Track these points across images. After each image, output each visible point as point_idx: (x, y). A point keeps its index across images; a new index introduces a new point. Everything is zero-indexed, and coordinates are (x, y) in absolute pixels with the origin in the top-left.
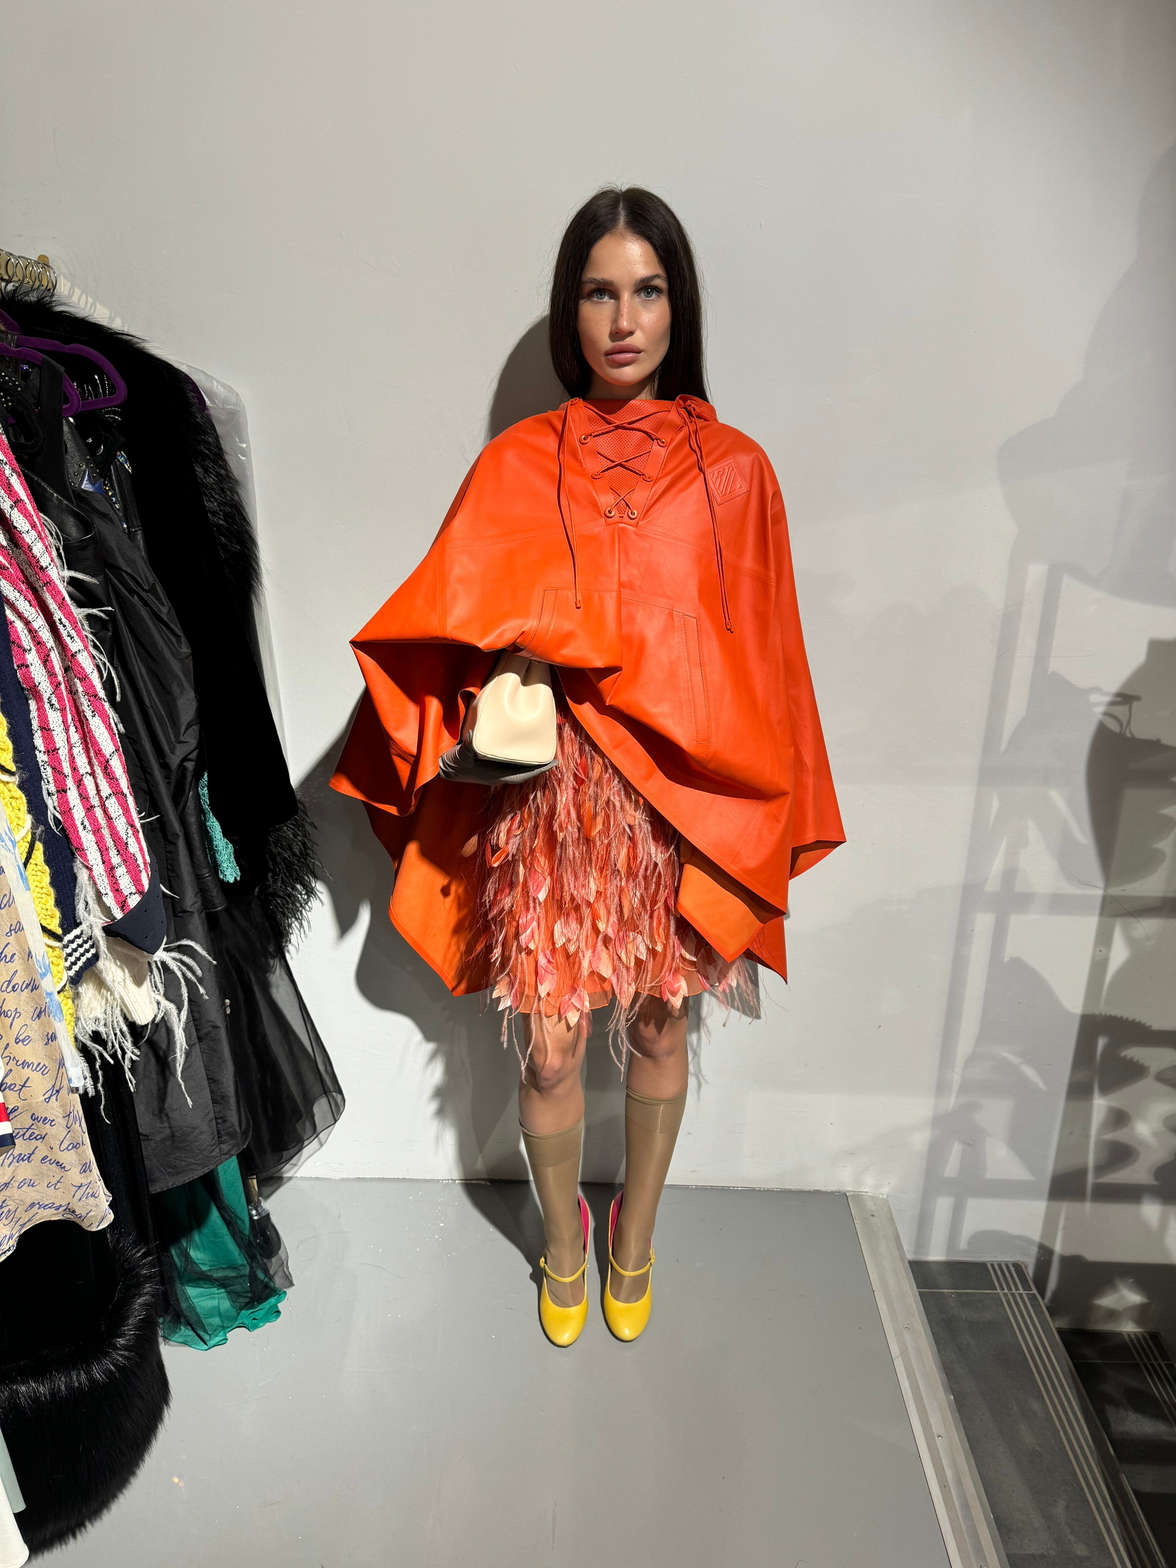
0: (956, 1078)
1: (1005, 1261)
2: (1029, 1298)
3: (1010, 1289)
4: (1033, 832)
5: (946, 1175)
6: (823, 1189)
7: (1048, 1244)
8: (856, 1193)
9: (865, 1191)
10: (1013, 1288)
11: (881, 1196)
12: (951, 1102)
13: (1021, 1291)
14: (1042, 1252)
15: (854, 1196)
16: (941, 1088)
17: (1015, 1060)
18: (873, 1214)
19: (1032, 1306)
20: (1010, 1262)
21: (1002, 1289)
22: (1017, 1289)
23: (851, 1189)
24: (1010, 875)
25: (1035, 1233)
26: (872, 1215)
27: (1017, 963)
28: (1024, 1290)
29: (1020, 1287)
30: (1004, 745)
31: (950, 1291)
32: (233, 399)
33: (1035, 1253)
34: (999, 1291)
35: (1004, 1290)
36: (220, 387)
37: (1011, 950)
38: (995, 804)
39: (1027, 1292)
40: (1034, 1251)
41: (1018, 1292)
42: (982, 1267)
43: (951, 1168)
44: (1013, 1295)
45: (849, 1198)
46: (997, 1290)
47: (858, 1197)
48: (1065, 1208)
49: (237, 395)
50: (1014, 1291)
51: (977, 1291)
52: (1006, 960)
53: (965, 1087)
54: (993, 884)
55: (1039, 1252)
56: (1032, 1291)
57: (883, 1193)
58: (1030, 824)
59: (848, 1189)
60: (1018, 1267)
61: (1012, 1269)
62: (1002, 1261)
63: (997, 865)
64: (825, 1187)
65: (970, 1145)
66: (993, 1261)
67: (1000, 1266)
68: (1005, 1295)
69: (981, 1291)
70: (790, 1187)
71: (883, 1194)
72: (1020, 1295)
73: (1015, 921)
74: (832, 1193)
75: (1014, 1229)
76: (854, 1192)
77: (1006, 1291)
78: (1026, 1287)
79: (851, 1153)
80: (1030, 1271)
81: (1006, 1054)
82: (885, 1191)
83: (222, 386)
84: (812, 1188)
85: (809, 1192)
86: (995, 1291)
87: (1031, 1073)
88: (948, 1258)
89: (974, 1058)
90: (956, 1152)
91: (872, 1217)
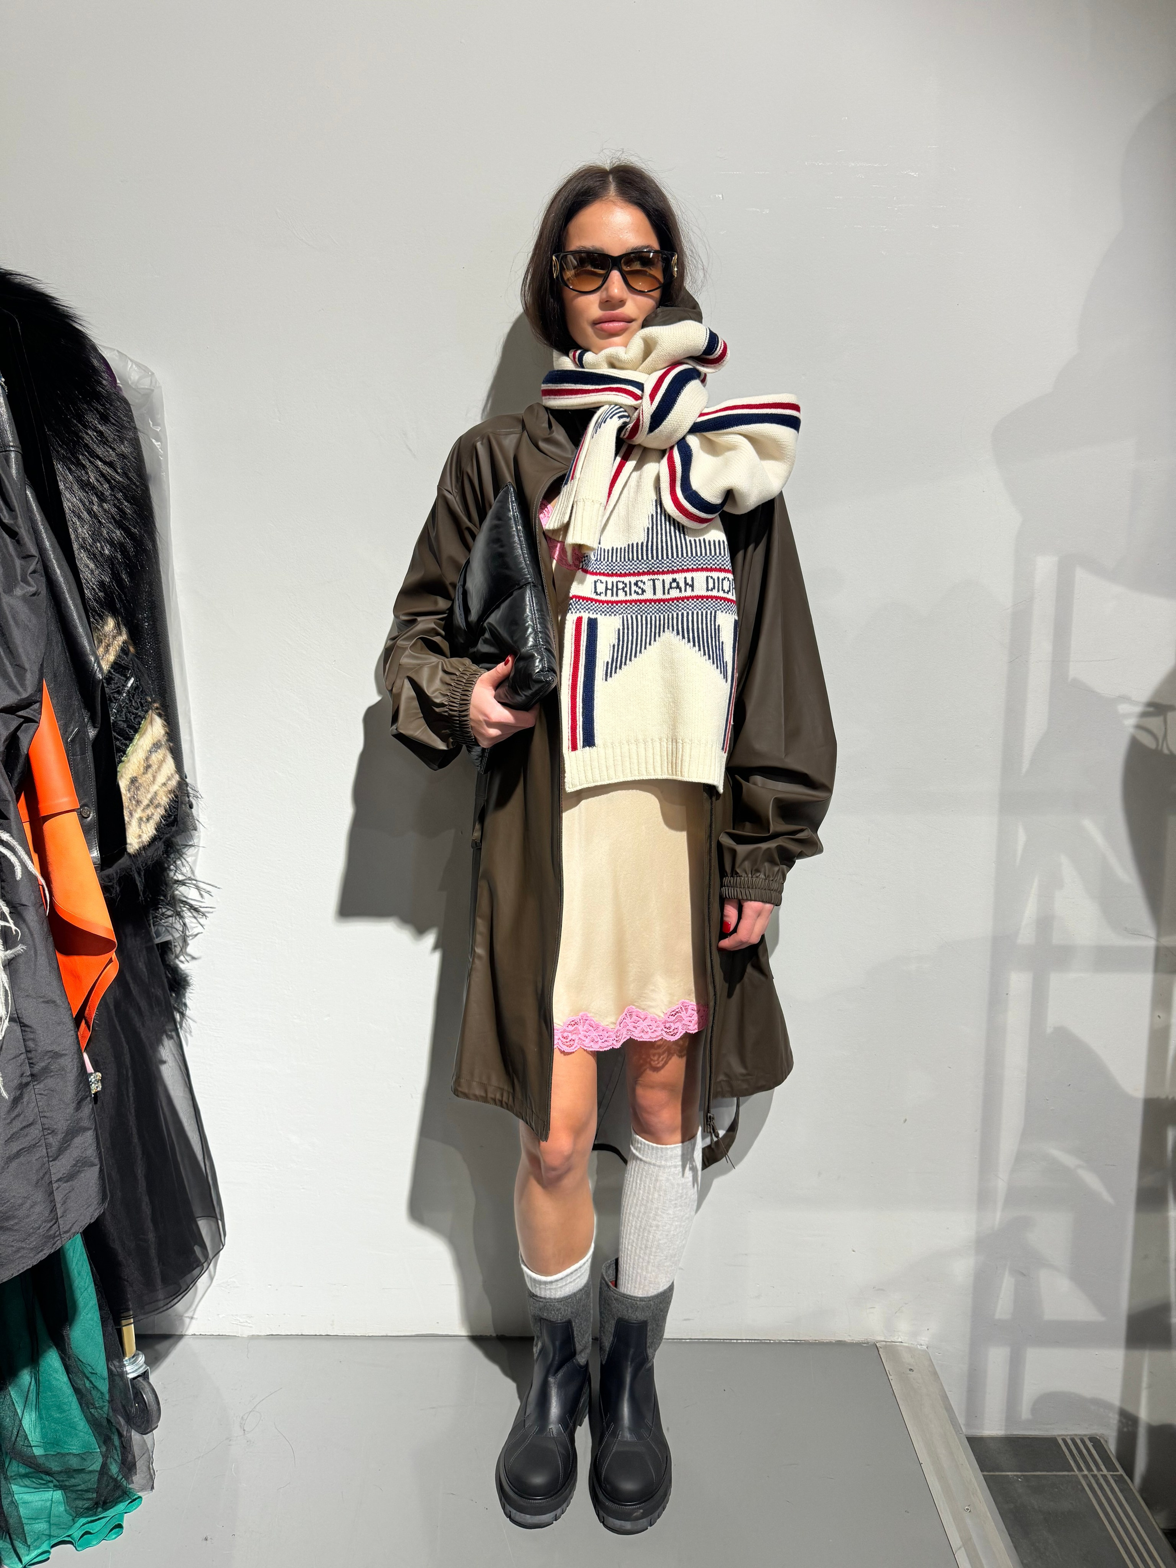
0: (1001, 1183)
1: (1079, 1435)
2: (1115, 1481)
3: (1090, 1469)
4: (1068, 871)
5: (997, 1317)
6: (848, 1339)
7: (1130, 1409)
8: (888, 1343)
9: (900, 1340)
10: (1094, 1468)
11: (919, 1347)
12: (997, 1217)
13: (1105, 1472)
14: (1124, 1421)
15: (885, 1347)
16: (983, 1198)
17: (1069, 1161)
18: (912, 1368)
19: (1121, 1491)
20: (1085, 1435)
21: (1080, 1470)
22: (1099, 1469)
23: (883, 1339)
25: (1113, 1395)
26: (911, 1370)
27: (1063, 1035)
28: (1108, 1470)
29: (1103, 1467)
30: (1025, 766)
31: (1015, 1473)
32: (149, 381)
33: (1116, 1422)
34: (1077, 1472)
35: (1083, 1471)
36: (134, 366)
37: (1053, 1019)
38: (1022, 837)
39: (1111, 1473)
40: (1114, 1419)
41: (1101, 1473)
42: (1050, 1443)
43: (1003, 1306)
44: (1094, 1476)
45: (880, 1349)
46: (1074, 1471)
47: (892, 1348)
48: (1147, 1358)
49: (153, 374)
50: (1096, 1472)
51: (1048, 1473)
52: (1049, 1030)
53: (1014, 1197)
54: (1026, 936)
55: (1120, 1421)
56: (1118, 1471)
57: (922, 1342)
58: (1064, 860)
59: (879, 1338)
60: (1095, 1440)
61: (1090, 1445)
62: (1076, 1435)
63: (1030, 911)
64: (850, 1336)
65: (1023, 1275)
66: (1065, 1435)
67: (1073, 1440)
68: (1085, 1477)
69: (1055, 1473)
70: (807, 1338)
71: (921, 1345)
72: (1104, 1477)
73: (1056, 981)
74: (859, 1345)
75: (1087, 1390)
76: (886, 1342)
77: (1086, 1472)
78: (1110, 1467)
79: (879, 1290)
80: (1112, 1447)
81: (1056, 1153)
82: (924, 1340)
83: (137, 366)
84: (833, 1339)
85: (829, 1344)
86: (1072, 1473)
87: (1092, 1180)
88: (1009, 1433)
89: (1020, 1158)
90: (1007, 1284)
91: (911, 1372)
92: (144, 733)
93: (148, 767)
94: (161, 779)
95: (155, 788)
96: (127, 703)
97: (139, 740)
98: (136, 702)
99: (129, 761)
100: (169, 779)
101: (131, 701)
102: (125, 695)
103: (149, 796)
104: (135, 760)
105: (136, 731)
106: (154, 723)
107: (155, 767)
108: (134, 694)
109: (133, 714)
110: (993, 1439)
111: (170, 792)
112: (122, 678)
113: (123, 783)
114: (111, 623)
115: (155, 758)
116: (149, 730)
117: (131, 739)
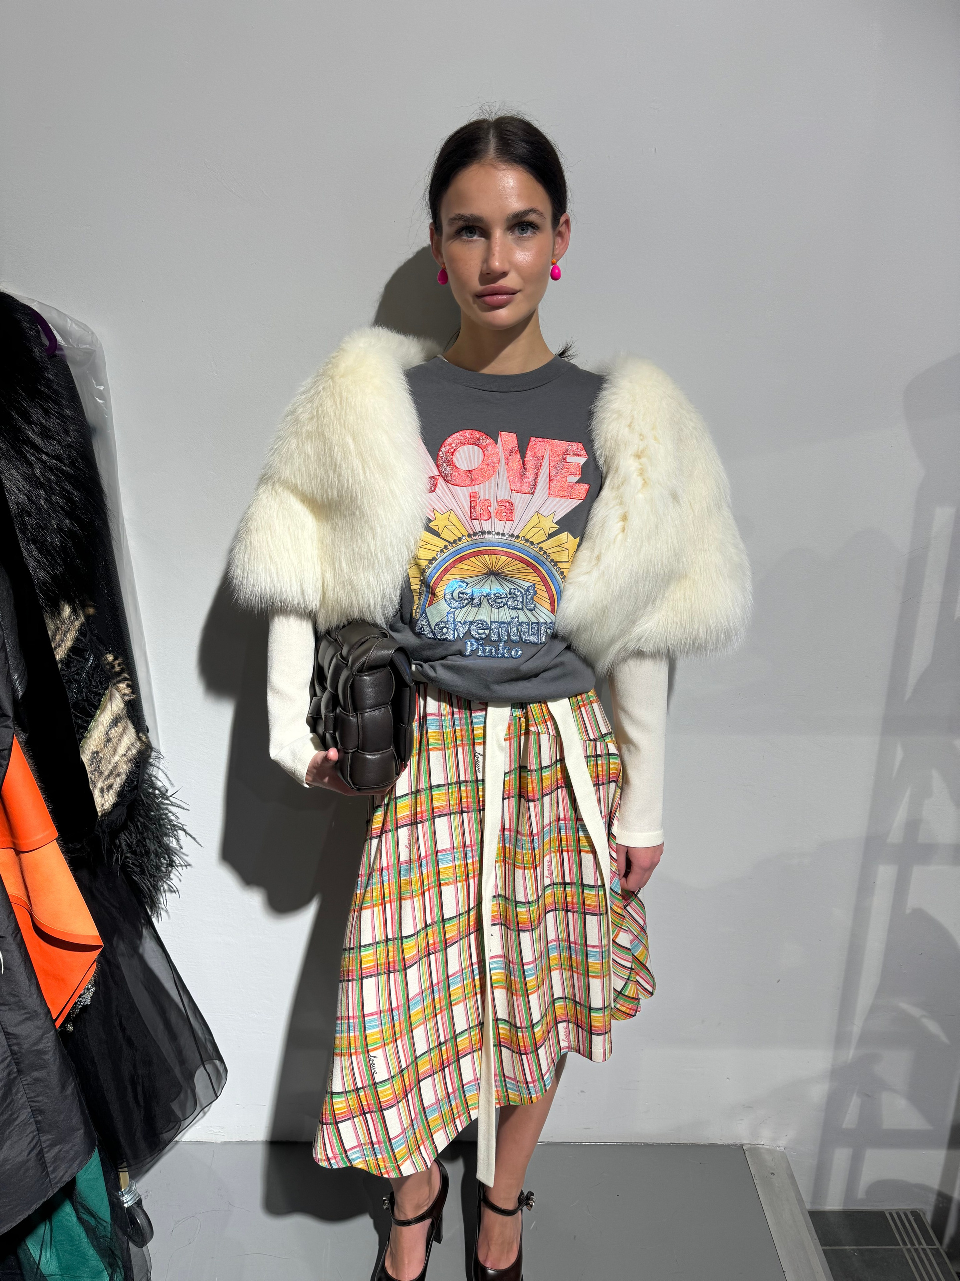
0: (857, 1027)
1: (903, 1210)
2: (933, 1254)
3: (913, 1244)
4: (937, 783)
5: (844, 1126)
6: (720, 1142)
7: (946, 1191)
8: (753, 1146)
9: (762, 1143)
10: (916, 1243)
11: (778, 1149)
12: (850, 1054)
13: (925, 1246)
14: (941, 1199)
15: (750, 1149)
16: (840, 1040)
17: (916, 1012)
18: (773, 1172)
19: (938, 1264)
20: (908, 1210)
21: (905, 1244)
22: (920, 1244)
23: (748, 1142)
24: (913, 825)
25: (934, 1181)
26: (773, 1174)
27: (920, 915)
28: (928, 1245)
29: (923, 1241)
30: (909, 693)
31: (852, 1248)
32: (89, 338)
33: (934, 1200)
34: (902, 1246)
35: (907, 1245)
36: (74, 325)
37: (913, 901)
38: (900, 755)
39: (930, 1247)
41: (922, 1246)
42: (880, 1216)
43: (850, 1119)
44: (917, 1250)
45: (746, 1152)
46: (899, 1245)
47: (755, 1150)
49: (93, 333)
50: (917, 1246)
51: (879, 1248)
52: (908, 911)
53: (865, 1039)
54: (896, 835)
55: (937, 1200)
56: (935, 1245)
57: (781, 1145)
58: (935, 773)
59: (745, 1142)
60: (915, 1214)
61: (912, 1219)
62: (901, 1210)
63: (901, 816)
64: (721, 1140)
65: (869, 1096)
66: (891, 1210)
67: (898, 1214)
68: (909, 1251)
69: (884, 1247)
70: (686, 1142)
71: (780, 1147)
72: (924, 1250)
73: (918, 873)
74: (728, 1146)
75: (912, 1178)
76: (751, 1145)
77: (909, 1246)
78: (930, 1242)
79: (747, 1107)
80: (929, 1218)
81: (905, 1006)
82: (782, 1143)
83: (77, 324)
84: (707, 1143)
85: (704, 1146)
86: (898, 1247)
87: (932, 1026)
88: (846, 1208)
89: (874, 1010)
90: (854, 1104)
91: (773, 1176)
92: (104, 710)
93: (109, 740)
94: (122, 750)
95: (117, 758)
96: (87, 683)
97: (100, 715)
98: (95, 681)
99: (91, 736)
100: (129, 749)
101: (91, 681)
102: (84, 675)
103: (110, 767)
104: (96, 736)
105: (97, 708)
106: (113, 699)
107: (115, 740)
108: (93, 673)
109: (93, 692)
110: (833, 1213)
111: (130, 760)
112: (81, 659)
113: (86, 758)
114: (67, 611)
115: (115, 732)
116: (109, 706)
117: (92, 716)
